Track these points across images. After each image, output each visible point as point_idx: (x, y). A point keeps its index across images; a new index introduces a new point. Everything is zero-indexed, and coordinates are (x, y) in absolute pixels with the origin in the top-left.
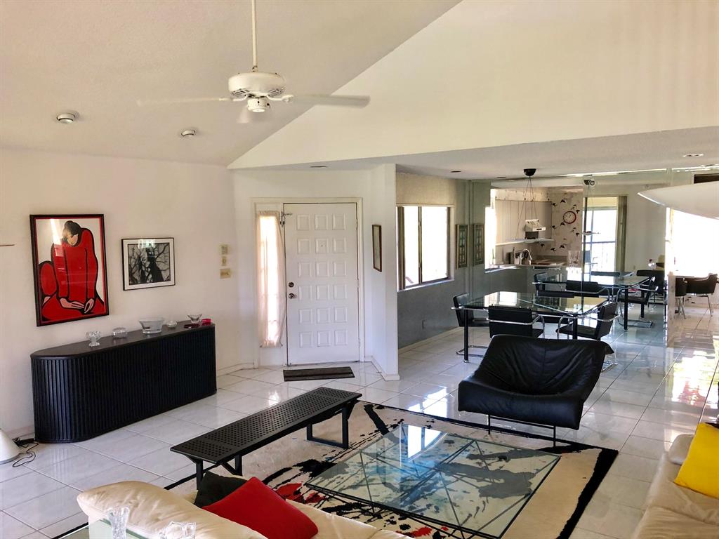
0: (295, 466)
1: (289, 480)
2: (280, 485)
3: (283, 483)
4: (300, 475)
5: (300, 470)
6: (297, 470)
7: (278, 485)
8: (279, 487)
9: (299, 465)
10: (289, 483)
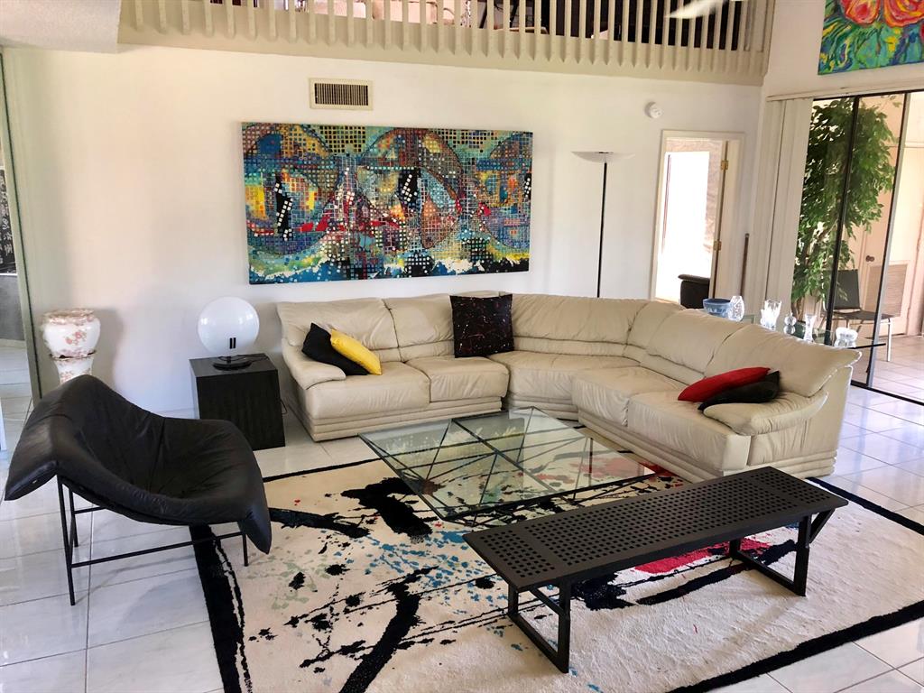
0: (630, 605)
1: (652, 579)
2: (669, 576)
3: (662, 577)
4: (630, 584)
5: (624, 592)
6: (631, 595)
7: (672, 575)
8: (672, 571)
9: (623, 604)
10: (654, 575)
